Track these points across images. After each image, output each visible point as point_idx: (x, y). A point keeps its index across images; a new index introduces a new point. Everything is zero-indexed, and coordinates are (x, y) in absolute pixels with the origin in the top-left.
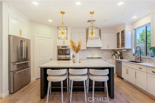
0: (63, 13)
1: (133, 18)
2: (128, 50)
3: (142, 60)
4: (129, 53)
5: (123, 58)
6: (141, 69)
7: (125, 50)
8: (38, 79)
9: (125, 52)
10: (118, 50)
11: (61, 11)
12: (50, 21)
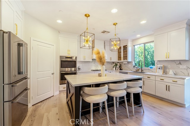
0: (87, 16)
1: (137, 36)
2: (129, 62)
3: (143, 71)
4: (130, 65)
5: (123, 69)
6: (150, 78)
7: (127, 63)
8: (36, 105)
9: (126, 64)
10: (118, 62)
11: (86, 14)
12: (59, 21)
